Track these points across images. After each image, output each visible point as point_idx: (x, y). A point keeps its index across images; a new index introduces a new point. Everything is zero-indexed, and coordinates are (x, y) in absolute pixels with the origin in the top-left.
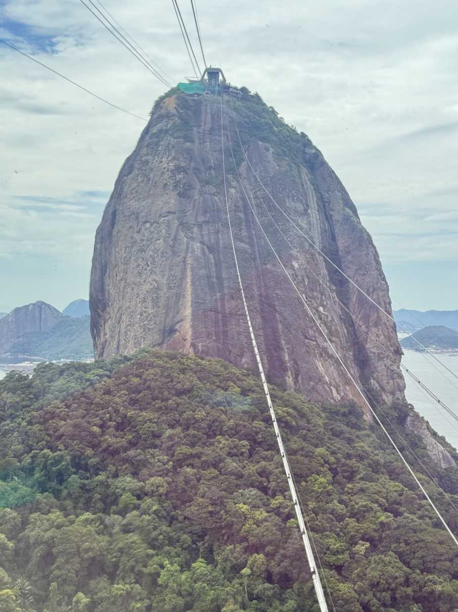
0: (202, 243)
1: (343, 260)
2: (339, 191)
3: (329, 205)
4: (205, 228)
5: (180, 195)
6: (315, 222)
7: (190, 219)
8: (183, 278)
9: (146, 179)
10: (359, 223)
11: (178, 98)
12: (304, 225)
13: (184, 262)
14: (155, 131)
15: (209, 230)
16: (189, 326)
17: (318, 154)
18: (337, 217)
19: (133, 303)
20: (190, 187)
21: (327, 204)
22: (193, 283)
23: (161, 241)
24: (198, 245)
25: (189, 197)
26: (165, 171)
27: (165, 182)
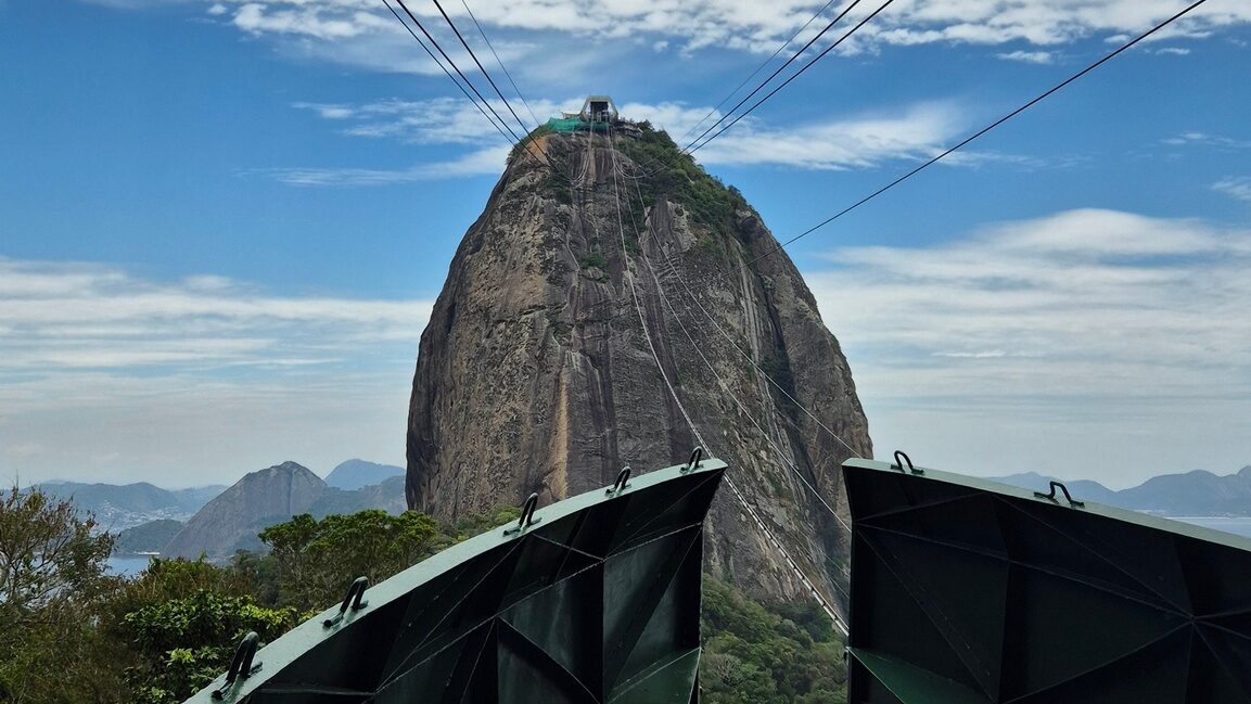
0: (583, 352)
1: (796, 378)
2: (787, 274)
3: (773, 294)
4: (588, 329)
5: (550, 280)
6: (752, 320)
7: (567, 317)
8: (556, 405)
9: (499, 258)
10: (820, 320)
11: (549, 141)
12: (736, 326)
13: (557, 381)
14: (514, 189)
15: (592, 332)
16: (563, 478)
17: (755, 219)
18: (785, 312)
19: (480, 445)
20: (567, 269)
21: (769, 293)
22: (570, 413)
23: (523, 350)
24: (579, 355)
25: (564, 285)
26: (530, 245)
27: (528, 262)
